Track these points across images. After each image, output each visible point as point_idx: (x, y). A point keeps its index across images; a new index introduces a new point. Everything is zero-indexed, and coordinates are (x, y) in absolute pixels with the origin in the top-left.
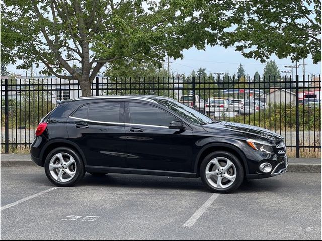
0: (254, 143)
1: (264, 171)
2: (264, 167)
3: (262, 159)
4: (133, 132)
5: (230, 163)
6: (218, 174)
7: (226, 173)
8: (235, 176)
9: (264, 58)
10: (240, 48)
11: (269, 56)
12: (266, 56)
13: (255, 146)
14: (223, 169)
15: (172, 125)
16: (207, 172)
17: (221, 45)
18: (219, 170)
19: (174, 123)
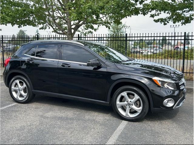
0: (160, 81)
1: (167, 106)
2: (168, 102)
3: (166, 95)
4: (64, 67)
5: (137, 97)
6: (127, 105)
7: (134, 104)
8: (141, 108)
9: (166, 22)
10: (152, 16)
11: (169, 21)
12: (167, 21)
13: (160, 84)
14: (131, 101)
15: (90, 63)
16: (118, 102)
17: (141, 14)
18: (127, 102)
19: (92, 61)
